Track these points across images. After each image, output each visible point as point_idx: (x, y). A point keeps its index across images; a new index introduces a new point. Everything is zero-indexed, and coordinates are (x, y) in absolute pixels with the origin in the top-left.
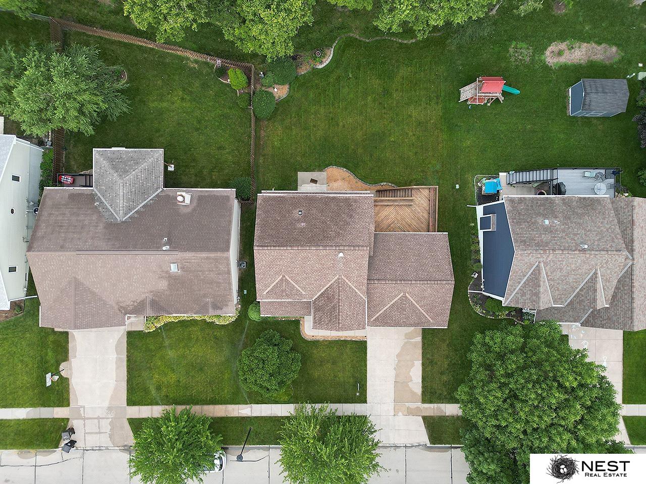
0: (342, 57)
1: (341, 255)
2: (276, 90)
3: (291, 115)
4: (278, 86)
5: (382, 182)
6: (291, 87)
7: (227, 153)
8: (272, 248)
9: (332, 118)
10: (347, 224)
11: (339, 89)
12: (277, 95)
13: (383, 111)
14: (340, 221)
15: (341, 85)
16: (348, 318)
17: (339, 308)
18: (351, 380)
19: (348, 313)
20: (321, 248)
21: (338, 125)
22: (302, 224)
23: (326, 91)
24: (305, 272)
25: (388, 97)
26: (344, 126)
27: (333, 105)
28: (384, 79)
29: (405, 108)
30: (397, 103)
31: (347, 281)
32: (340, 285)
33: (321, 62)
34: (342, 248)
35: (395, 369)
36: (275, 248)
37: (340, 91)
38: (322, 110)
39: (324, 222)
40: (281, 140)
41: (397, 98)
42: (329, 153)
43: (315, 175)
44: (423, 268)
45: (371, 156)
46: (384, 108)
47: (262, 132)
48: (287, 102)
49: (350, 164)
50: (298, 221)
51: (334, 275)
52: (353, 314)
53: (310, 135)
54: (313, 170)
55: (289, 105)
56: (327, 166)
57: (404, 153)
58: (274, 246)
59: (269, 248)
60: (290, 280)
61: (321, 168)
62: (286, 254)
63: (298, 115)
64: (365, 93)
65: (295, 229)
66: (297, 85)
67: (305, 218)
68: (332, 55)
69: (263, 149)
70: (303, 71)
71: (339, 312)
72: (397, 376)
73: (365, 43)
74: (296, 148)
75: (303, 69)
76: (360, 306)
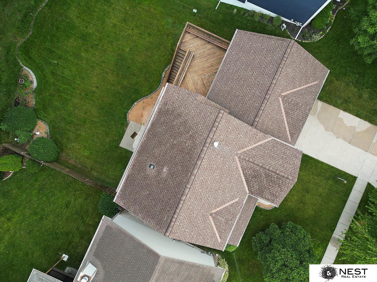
0: (35, 62)
1: (216, 144)
2: (38, 133)
3: (67, 129)
4: (36, 129)
5: (161, 75)
6: (43, 119)
7: (75, 201)
8: (175, 216)
9: (87, 95)
10: (185, 122)
11: (63, 77)
12: (44, 134)
13: (99, 47)
14: (179, 129)
15: (60, 74)
16: (285, 166)
17: (271, 171)
18: (330, 182)
19: (280, 163)
20: (199, 163)
21: (94, 92)
22: (164, 170)
23: (59, 90)
24: (216, 190)
25: (89, 38)
26: (97, 87)
27: (75, 89)
28: (72, 34)
29: (105, 27)
30: (98, 32)
31: (245, 149)
32: (247, 159)
33: (32, 82)
34: (209, 140)
35: (337, 138)
36: (177, 214)
37: (65, 78)
38: (75, 101)
39: (173, 146)
40: (85, 147)
41: (94, 31)
42: (115, 110)
43: (129, 132)
44: (263, 66)
45: (134, 75)
46: (98, 45)
47: (70, 162)
48: (54, 128)
49: (134, 97)
50: (159, 172)
51: (234, 160)
52: (282, 158)
53: (92, 121)
54: (124, 132)
55: (57, 128)
56: (125, 117)
57: (145, 45)
58: (174, 214)
59: (174, 220)
60: (218, 209)
61: (125, 124)
62: (189, 203)
63: (69, 123)
64: (77, 56)
65: (166, 181)
66: (43, 112)
67: (160, 165)
68: (29, 70)
69: (86, 167)
70: (32, 101)
71: (275, 173)
72: (344, 139)
73: (31, 36)
74: (97, 138)
75: (30, 101)
76: (277, 147)
